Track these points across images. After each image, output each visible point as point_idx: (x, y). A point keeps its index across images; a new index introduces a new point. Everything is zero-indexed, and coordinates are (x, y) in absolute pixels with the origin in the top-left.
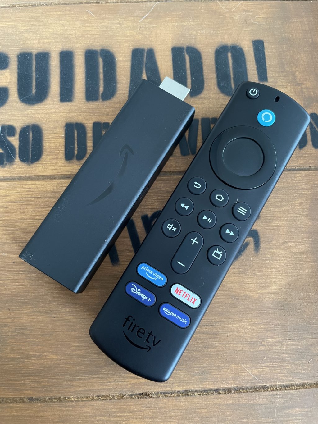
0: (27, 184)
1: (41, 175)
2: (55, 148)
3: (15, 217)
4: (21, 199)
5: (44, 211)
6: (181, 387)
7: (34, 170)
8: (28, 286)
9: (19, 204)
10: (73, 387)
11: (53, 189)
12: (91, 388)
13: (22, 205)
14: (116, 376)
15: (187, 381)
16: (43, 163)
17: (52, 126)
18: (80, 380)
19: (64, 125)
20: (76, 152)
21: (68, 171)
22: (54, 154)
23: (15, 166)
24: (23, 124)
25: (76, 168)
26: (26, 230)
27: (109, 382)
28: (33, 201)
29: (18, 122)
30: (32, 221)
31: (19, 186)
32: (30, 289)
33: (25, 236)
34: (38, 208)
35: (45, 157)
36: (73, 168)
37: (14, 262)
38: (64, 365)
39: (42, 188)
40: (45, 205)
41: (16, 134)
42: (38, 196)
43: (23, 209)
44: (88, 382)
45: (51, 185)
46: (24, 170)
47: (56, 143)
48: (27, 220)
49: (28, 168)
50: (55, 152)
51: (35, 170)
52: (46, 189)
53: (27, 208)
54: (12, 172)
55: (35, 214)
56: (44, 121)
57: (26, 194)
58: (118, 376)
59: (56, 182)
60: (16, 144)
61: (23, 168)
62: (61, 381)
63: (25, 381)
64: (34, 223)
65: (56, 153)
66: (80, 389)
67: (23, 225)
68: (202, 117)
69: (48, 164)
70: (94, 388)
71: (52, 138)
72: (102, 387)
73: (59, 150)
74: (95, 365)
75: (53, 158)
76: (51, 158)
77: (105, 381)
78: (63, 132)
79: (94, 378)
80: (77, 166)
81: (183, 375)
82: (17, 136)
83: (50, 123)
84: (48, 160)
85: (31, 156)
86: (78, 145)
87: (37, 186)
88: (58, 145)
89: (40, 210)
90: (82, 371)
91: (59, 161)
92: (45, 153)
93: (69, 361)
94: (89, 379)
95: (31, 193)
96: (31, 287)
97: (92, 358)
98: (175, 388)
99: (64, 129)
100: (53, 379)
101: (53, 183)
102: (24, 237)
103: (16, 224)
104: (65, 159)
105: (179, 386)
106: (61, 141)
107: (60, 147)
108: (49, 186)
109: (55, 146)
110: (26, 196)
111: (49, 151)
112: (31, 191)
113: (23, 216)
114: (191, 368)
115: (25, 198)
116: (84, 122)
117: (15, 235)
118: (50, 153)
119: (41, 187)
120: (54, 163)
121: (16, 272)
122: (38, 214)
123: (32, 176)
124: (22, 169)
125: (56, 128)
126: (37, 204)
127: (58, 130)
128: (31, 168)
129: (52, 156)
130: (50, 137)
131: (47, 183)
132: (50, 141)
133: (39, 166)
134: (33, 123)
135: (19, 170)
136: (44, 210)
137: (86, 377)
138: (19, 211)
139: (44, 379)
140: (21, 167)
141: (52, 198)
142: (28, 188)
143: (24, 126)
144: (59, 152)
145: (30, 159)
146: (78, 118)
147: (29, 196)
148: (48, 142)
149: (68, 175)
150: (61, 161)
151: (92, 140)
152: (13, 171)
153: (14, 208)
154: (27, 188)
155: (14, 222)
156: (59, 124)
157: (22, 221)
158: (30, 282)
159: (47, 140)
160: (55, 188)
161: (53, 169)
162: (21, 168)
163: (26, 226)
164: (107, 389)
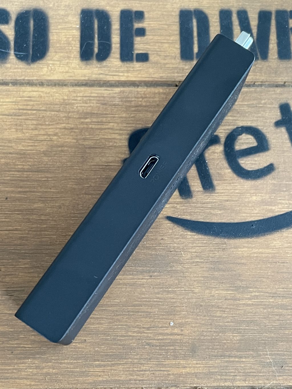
0: (25, 91)
1: (45, 80)
2: (66, 42)
3: (9, 136)
4: (18, 111)
5: (50, 129)
6: (247, 382)
7: (36, 71)
8: (27, 232)
9: (14, 117)
10: (89, 376)
11: (64, 100)
12: (115, 379)
13: (18, 119)
14: (152, 363)
15: (255, 374)
16: (49, 63)
17: (62, 13)
18: (100, 366)
19: (79, 12)
20: (96, 50)
21: (85, 76)
22: (65, 51)
23: (8, 65)
24: (20, 8)
25: (96, 72)
26: (24, 154)
27: (142, 371)
28: (33, 114)
29: (13, 5)
30: (32, 143)
31: (14, 92)
32: (29, 236)
33: (22, 162)
34: (41, 125)
35: (52, 54)
36: (92, 72)
37: (7, 198)
38: (77, 344)
39: (47, 98)
40: (52, 121)
41: (10, 22)
42: (41, 108)
43: (20, 125)
44: (111, 370)
45: (60, 94)
46: (22, 72)
47: (68, 36)
48: (25, 139)
49: (27, 69)
50: (67, 48)
51: (38, 72)
52: (53, 99)
53: (25, 124)
54: (5, 74)
55: (36, 132)
56: (51, 5)
57: (24, 105)
58: (154, 363)
59: (67, 90)
60: (10, 35)
61: (21, 68)
62: (72, 366)
63: (20, 365)
64: (36, 144)
65: (67, 50)
66: (100, 379)
67: (20, 147)
68: (276, 9)
69: (56, 64)
70: (119, 378)
71: (62, 29)
72: (132, 377)
73: (71, 47)
74: (122, 346)
75: (62, 57)
76: (60, 57)
77: (137, 369)
78: (78, 22)
79: (120, 364)
80: (97, 69)
81: (249, 365)
82: (12, 24)
83: (59, 9)
84: (56, 59)
85: (31, 52)
86: (99, 40)
87: (40, 95)
88: (71, 39)
89: (44, 127)
90: (103, 354)
91: (71, 61)
92: (52, 49)
93: (85, 338)
94: (113, 365)
95: (32, 103)
96: (30, 232)
97: (118, 336)
98: (237, 383)
99: (79, 17)
100: (61, 363)
101: (63, 90)
102: (21, 164)
103: (10, 145)
104: (80, 59)
105: (243, 381)
106: (74, 34)
107: (72, 42)
108: (57, 95)
109: (66, 41)
110: (25, 107)
111: (58, 47)
112: (31, 101)
113: (20, 135)
114: (260, 355)
115: (23, 109)
116: (108, 8)
117: (9, 161)
118: (59, 49)
119: (45, 95)
120: (65, 63)
121: (9, 211)
122: (42, 132)
123: (32, 80)
124: (19, 70)
125: (67, 15)
126: (40, 119)
127: (70, 18)
128: (31, 68)
129: (62, 54)
130: (59, 27)
131: (54, 90)
132: (59, 33)
133: (44, 66)
134: (34, 7)
135: (15, 70)
136: (50, 127)
137: (109, 363)
138: (14, 127)
139: (47, 362)
140: (17, 66)
141: (61, 111)
142: (28, 96)
143: (21, 10)
144: (72, 49)
145: (31, 56)
146: (99, 4)
147: (29, 107)
148: (57, 35)
149: (84, 81)
150: (74, 61)
151: (119, 34)
152: (6, 72)
153: (7, 123)
154: (26, 96)
155: (7, 142)
156: (72, 10)
157: (18, 141)
158: (29, 226)
159: (54, 31)
160: (66, 98)
161: (63, 72)
162: (18, 68)
163: (24, 148)
164: (140, 380)
